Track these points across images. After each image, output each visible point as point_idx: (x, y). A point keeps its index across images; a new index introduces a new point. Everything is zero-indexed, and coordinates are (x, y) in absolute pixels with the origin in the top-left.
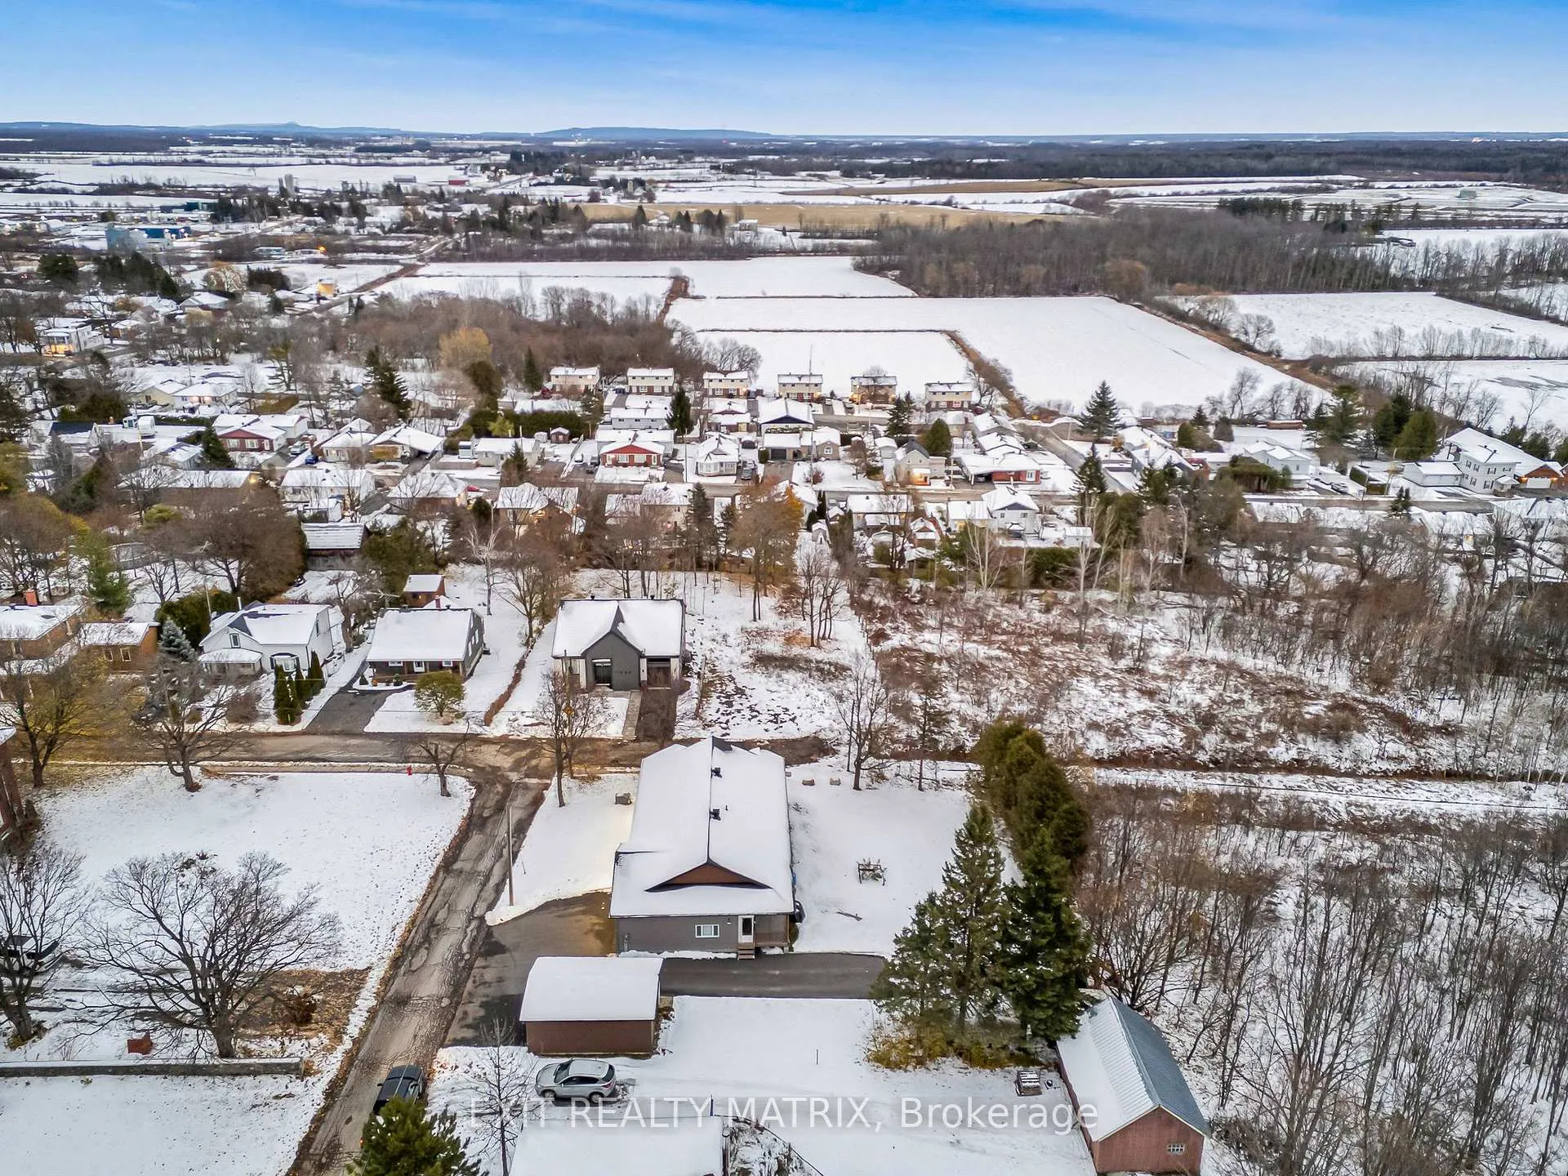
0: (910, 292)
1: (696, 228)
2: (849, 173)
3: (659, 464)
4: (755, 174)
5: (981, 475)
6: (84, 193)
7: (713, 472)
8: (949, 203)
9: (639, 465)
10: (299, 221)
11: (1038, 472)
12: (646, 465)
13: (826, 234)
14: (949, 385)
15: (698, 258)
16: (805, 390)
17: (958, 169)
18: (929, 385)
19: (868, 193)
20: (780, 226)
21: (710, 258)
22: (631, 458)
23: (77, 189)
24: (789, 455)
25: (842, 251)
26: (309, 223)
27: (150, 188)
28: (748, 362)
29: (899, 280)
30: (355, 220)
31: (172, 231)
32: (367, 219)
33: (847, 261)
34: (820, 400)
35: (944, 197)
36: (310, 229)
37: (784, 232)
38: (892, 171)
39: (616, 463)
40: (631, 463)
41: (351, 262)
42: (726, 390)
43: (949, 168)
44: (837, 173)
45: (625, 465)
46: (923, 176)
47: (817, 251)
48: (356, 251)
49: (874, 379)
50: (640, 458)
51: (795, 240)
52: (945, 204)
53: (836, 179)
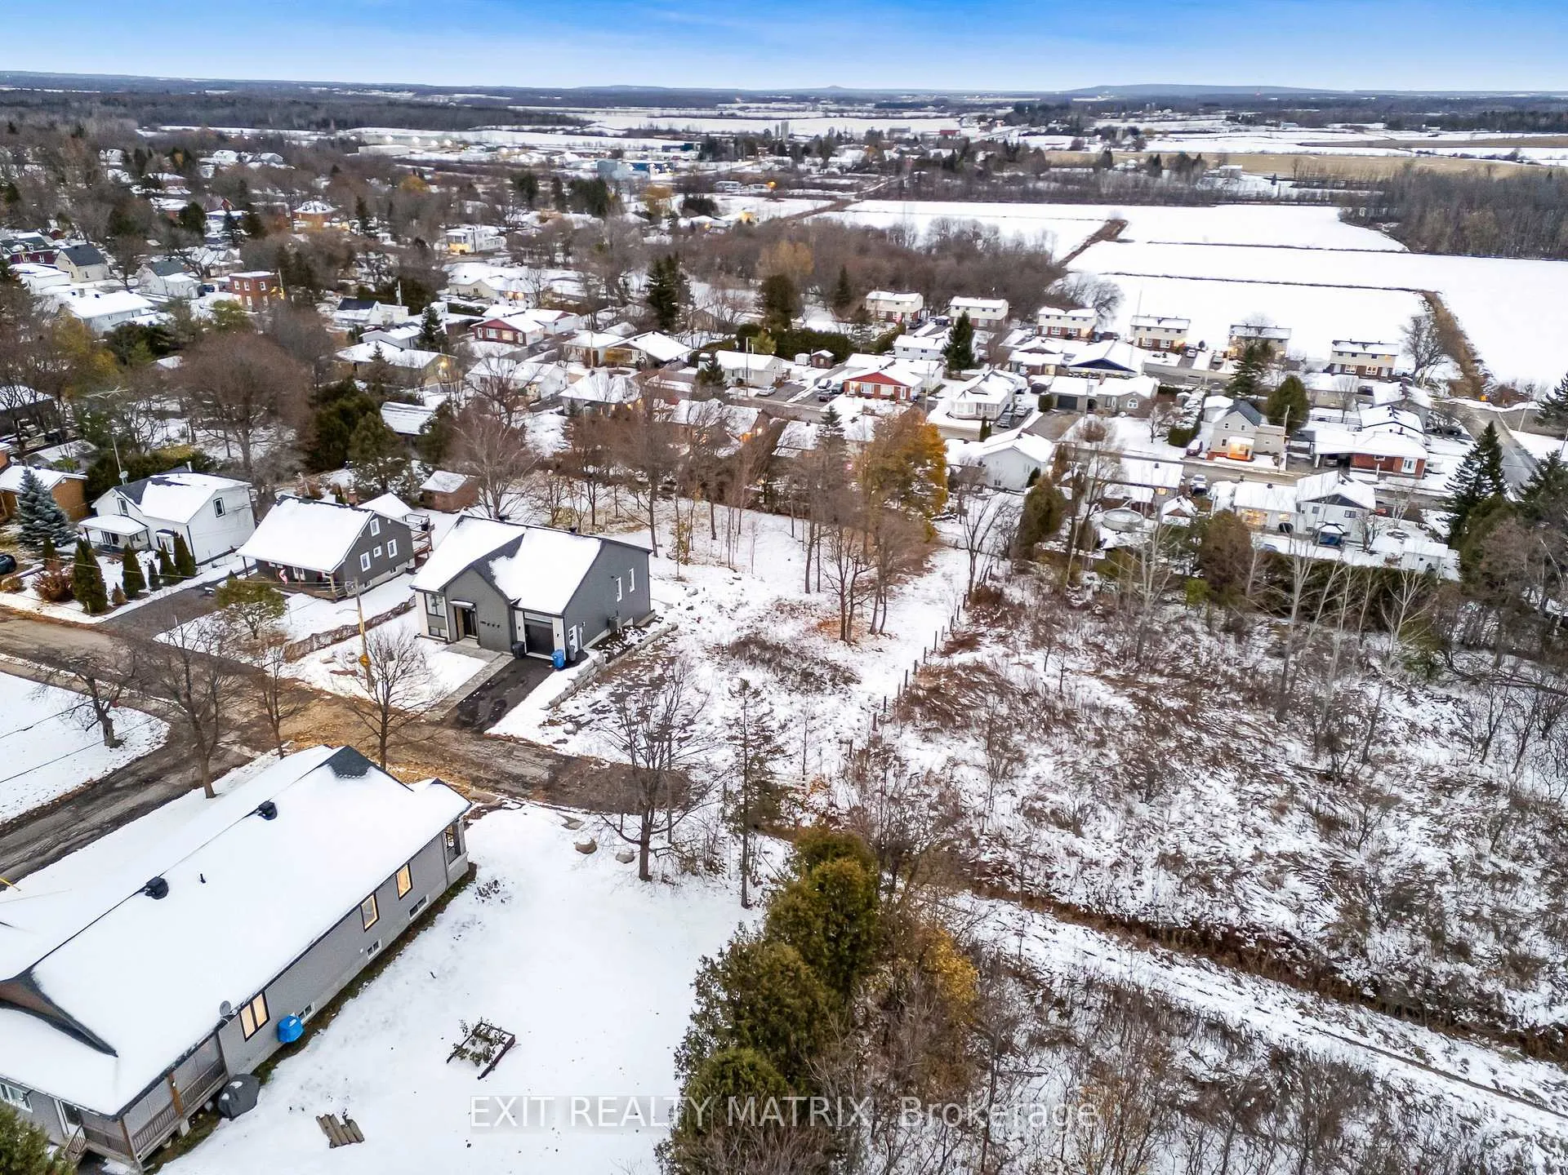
0: (1399, 246)
1: (1165, 173)
2: (1394, 126)
3: (908, 399)
4: (1277, 125)
5: (1332, 456)
6: (616, 136)
7: (966, 413)
8: (1513, 157)
9: (884, 398)
10: (769, 162)
11: (1421, 462)
12: (892, 398)
13: (1323, 183)
14: (1364, 345)
15: (1153, 203)
16: (1163, 337)
17: (1543, 121)
18: (1336, 343)
19: (1408, 146)
20: (1271, 175)
21: (1166, 204)
22: (877, 389)
23: (610, 133)
24: (1082, 404)
25: (1333, 201)
26: (777, 162)
27: (673, 134)
28: (1106, 302)
29: (1394, 235)
30: (819, 160)
31: (657, 166)
32: (831, 159)
33: (1333, 212)
34: (1182, 350)
35: (1507, 151)
36: (777, 168)
37: (1274, 180)
38: (1452, 125)
39: (859, 394)
40: (877, 395)
41: (792, 197)
42: (1064, 329)
43: (1530, 120)
44: (1380, 126)
45: (868, 397)
46: (1491, 128)
47: (1300, 201)
48: (803, 187)
49: (1260, 329)
50: (886, 390)
51: (1286, 188)
52: (1506, 158)
53: (1377, 131)
